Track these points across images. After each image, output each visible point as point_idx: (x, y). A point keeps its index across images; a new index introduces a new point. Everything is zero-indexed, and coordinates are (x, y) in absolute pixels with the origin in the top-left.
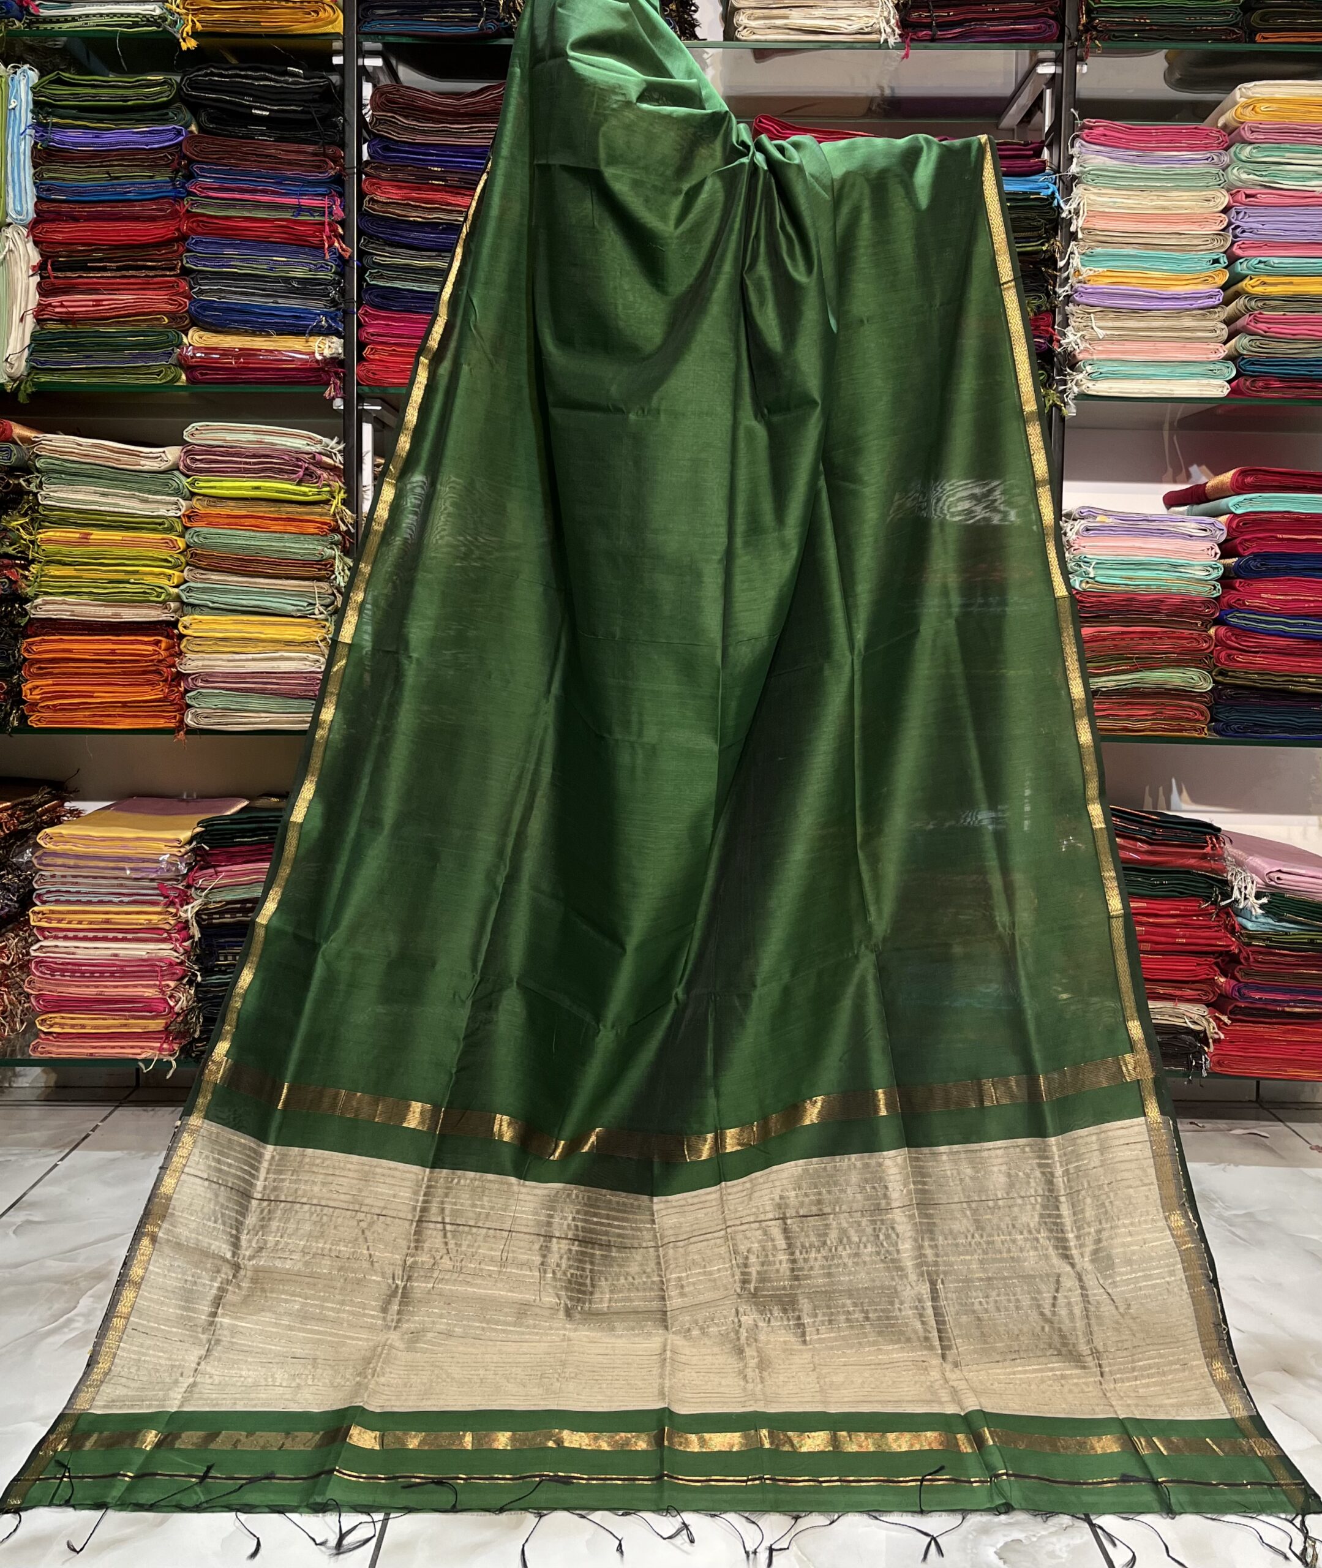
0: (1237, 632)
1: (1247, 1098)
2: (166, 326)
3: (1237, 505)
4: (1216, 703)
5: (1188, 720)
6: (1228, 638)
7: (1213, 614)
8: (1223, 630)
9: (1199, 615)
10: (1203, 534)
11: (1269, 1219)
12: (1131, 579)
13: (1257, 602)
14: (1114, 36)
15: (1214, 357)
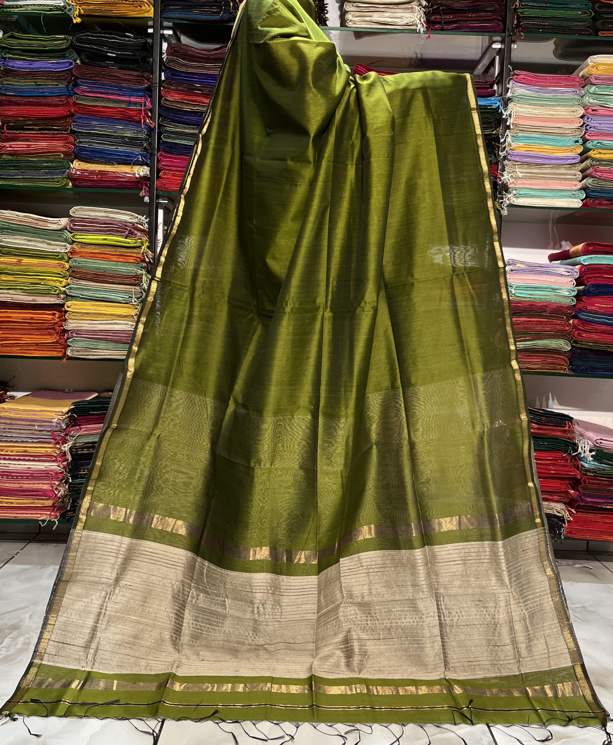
0: (583, 322)
1: (582, 549)
2: (62, 159)
3: (585, 260)
4: (572, 357)
5: (559, 364)
6: (579, 325)
7: (572, 313)
8: (576, 321)
9: (565, 314)
10: (568, 274)
11: (592, 609)
12: (532, 295)
13: (594, 308)
14: (530, 31)
15: (575, 188)
